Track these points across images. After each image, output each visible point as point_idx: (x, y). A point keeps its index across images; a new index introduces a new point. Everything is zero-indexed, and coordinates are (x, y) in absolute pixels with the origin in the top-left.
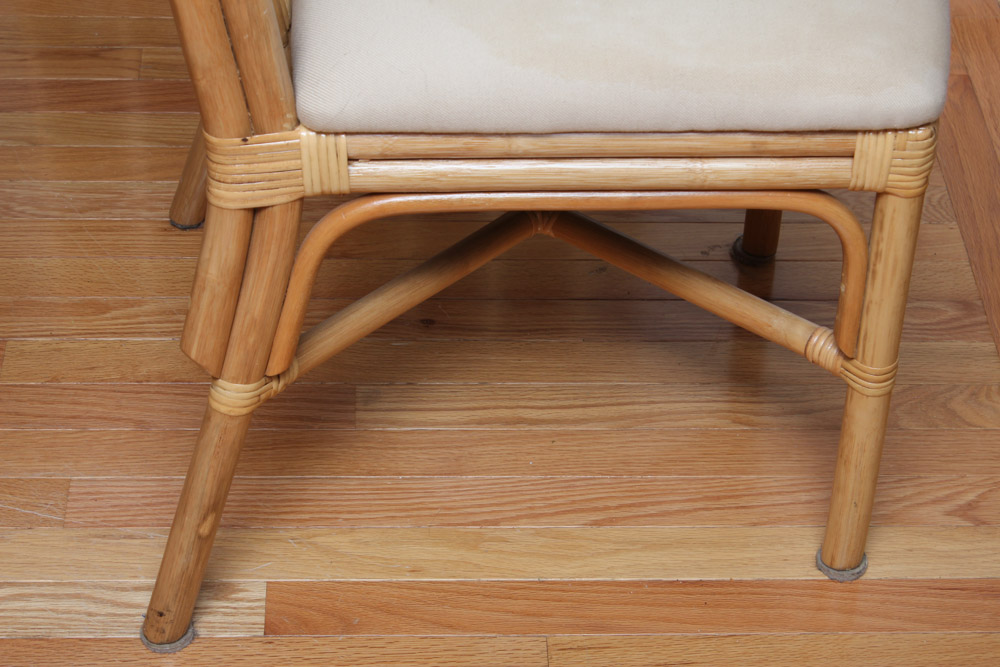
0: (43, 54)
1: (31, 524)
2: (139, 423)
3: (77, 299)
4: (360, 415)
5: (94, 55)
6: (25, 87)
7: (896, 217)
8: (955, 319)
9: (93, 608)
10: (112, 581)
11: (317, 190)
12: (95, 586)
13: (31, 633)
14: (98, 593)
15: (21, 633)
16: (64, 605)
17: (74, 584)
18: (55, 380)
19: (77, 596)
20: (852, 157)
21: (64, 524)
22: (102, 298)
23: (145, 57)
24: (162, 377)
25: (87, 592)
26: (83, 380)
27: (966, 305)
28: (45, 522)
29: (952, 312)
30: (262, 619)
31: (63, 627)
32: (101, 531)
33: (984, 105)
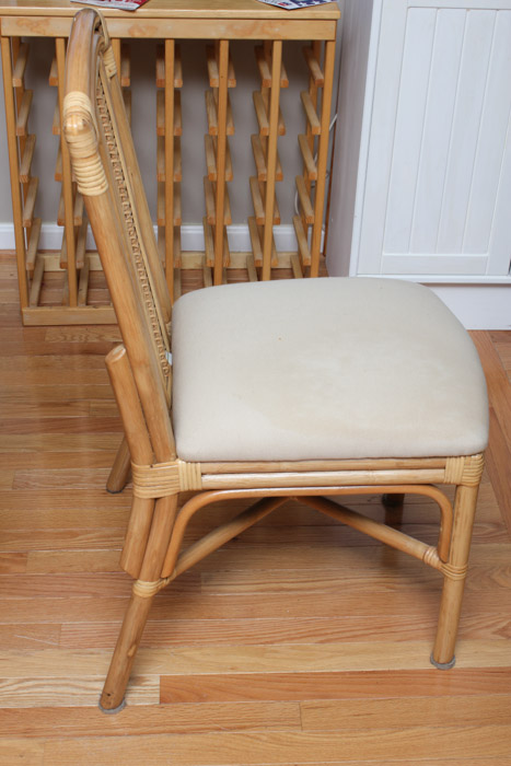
0: (42, 405)
1: (43, 647)
2: (94, 594)
3: (62, 530)
4: (203, 588)
5: (67, 405)
6: (33, 422)
7: (466, 496)
8: (491, 533)
9: (75, 691)
10: (83, 677)
11: (186, 489)
12: (75, 680)
13: (44, 704)
14: (77, 683)
15: (40, 705)
16: (60, 689)
17: (64, 679)
18: (53, 572)
19: (67, 685)
20: (445, 468)
21: (59, 647)
22: (74, 529)
23: (92, 405)
24: (105, 570)
25: (72, 683)
26: (66, 572)
27: (497, 525)
28: (50, 647)
29: (491, 529)
30: (158, 696)
31: (60, 701)
32: (77, 650)
33: (501, 422)
